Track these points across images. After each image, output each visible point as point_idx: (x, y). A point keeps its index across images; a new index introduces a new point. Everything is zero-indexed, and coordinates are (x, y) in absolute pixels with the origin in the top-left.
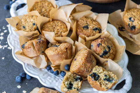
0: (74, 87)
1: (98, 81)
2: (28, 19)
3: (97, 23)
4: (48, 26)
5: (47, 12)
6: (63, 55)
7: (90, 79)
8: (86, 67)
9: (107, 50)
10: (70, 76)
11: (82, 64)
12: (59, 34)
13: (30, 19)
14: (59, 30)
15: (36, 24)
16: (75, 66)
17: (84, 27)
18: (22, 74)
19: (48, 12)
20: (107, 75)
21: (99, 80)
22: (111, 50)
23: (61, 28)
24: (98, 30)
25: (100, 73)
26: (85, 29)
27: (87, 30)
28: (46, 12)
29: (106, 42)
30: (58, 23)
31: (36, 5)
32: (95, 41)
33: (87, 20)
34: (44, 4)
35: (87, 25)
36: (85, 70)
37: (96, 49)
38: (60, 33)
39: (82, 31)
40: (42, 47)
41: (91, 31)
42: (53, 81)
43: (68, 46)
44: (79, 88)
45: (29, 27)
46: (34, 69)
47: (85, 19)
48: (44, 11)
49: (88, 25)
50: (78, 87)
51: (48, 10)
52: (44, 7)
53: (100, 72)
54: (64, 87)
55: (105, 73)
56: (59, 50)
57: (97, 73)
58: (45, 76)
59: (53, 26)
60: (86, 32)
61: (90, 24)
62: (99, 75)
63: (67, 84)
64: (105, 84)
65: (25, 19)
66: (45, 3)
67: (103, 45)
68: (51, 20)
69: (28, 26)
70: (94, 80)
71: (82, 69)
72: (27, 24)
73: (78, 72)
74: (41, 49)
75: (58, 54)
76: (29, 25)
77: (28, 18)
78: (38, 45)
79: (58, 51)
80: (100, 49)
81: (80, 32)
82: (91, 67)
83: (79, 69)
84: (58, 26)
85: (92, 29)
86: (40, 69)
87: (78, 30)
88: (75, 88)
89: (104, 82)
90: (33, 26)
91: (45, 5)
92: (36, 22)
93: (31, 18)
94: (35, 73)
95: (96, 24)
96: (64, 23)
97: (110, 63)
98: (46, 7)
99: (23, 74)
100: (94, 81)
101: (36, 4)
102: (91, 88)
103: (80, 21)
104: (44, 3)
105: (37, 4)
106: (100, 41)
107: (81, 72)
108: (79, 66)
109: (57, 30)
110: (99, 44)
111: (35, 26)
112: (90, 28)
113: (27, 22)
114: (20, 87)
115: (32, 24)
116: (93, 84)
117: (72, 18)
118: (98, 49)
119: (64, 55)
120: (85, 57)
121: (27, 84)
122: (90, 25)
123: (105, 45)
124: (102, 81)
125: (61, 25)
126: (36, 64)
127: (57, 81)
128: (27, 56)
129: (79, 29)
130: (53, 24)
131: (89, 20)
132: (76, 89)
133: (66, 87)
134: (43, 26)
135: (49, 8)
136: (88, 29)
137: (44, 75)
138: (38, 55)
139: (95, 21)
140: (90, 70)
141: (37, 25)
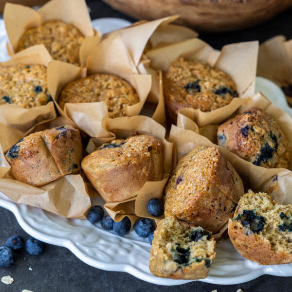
0: (196, 257)
1: (264, 234)
2: (17, 74)
3: (222, 73)
4: (79, 90)
5: (68, 52)
6: (142, 169)
7: (238, 231)
8: (220, 196)
9: (271, 144)
10: (173, 228)
11: (205, 189)
12: (115, 112)
13: (21, 74)
14: (115, 100)
15: (44, 90)
16: (186, 198)
17: (187, 87)
18: (13, 240)
19: (70, 51)
20: (287, 213)
21: (265, 230)
22: (281, 144)
23: (120, 94)
24: (230, 92)
25: (263, 211)
26: (191, 91)
27: (198, 95)
28: (65, 53)
29: (263, 122)
30: (106, 81)
31: (29, 35)
32: (229, 121)
33: (191, 67)
34: (54, 31)
35: (195, 80)
36: (217, 207)
37: (238, 143)
38: (119, 107)
39: (184, 98)
40: (72, 151)
41: (209, 97)
42: (116, 252)
43: (153, 143)
44: (211, 258)
45: (25, 98)
46: (50, 222)
47: (184, 64)
48: (58, 51)
49: (198, 81)
50: (208, 256)
51: (69, 46)
52: (57, 38)
53: (263, 207)
54: (166, 258)
55: (280, 209)
56: (129, 155)
57: (257, 210)
58: (90, 238)
59: (92, 90)
60: (197, 100)
61: (204, 77)
62: (263, 215)
63: (172, 250)
64: (284, 241)
65: (6, 75)
66: (57, 27)
67: (257, 130)
68: (84, 74)
69: (21, 96)
70: (249, 231)
71: (207, 203)
72: (14, 89)
73: (195, 213)
74: (68, 156)
75: (127, 167)
76: (22, 92)
77: (14, 72)
78: (61, 144)
79: (126, 158)
80: (251, 142)
81: (178, 102)
82: (231, 197)
83: (197, 203)
84: (107, 88)
85: (213, 91)
86: (70, 221)
87: (172, 98)
88: (200, 258)
89: (280, 237)
90: (36, 96)
91: (59, 33)
92: (42, 82)
93: (25, 71)
94: (58, 233)
95: (220, 77)
96: (124, 80)
97: (286, 181)
98: (62, 39)
99: (16, 239)
100: (252, 235)
101: (30, 32)
102: (240, 262)
103: (172, 69)
104: (53, 26)
105: (34, 30)
106: (246, 120)
107: (203, 214)
108: (199, 195)
109: (107, 100)
110: (247, 127)
111: (41, 96)
112: (206, 88)
113: (15, 82)
114: (12, 279)
115: (31, 88)
116: (247, 247)
117: (148, 61)
118: (244, 143)
119: (144, 170)
120: (211, 166)
121: (30, 269)
122: (205, 81)
123: (264, 131)
124: (273, 233)
125: (118, 86)
126: (56, 205)
127: (129, 251)
128: (27, 183)
129: (172, 93)
130: (93, 84)
131: (199, 66)
132: (203, 262)
133: (170, 257)
134: (63, 92)
135: (72, 40)
136: (199, 91)
137: (84, 237)
138: (63, 174)
139: (215, 68)
140: (229, 205)
141: (46, 90)
